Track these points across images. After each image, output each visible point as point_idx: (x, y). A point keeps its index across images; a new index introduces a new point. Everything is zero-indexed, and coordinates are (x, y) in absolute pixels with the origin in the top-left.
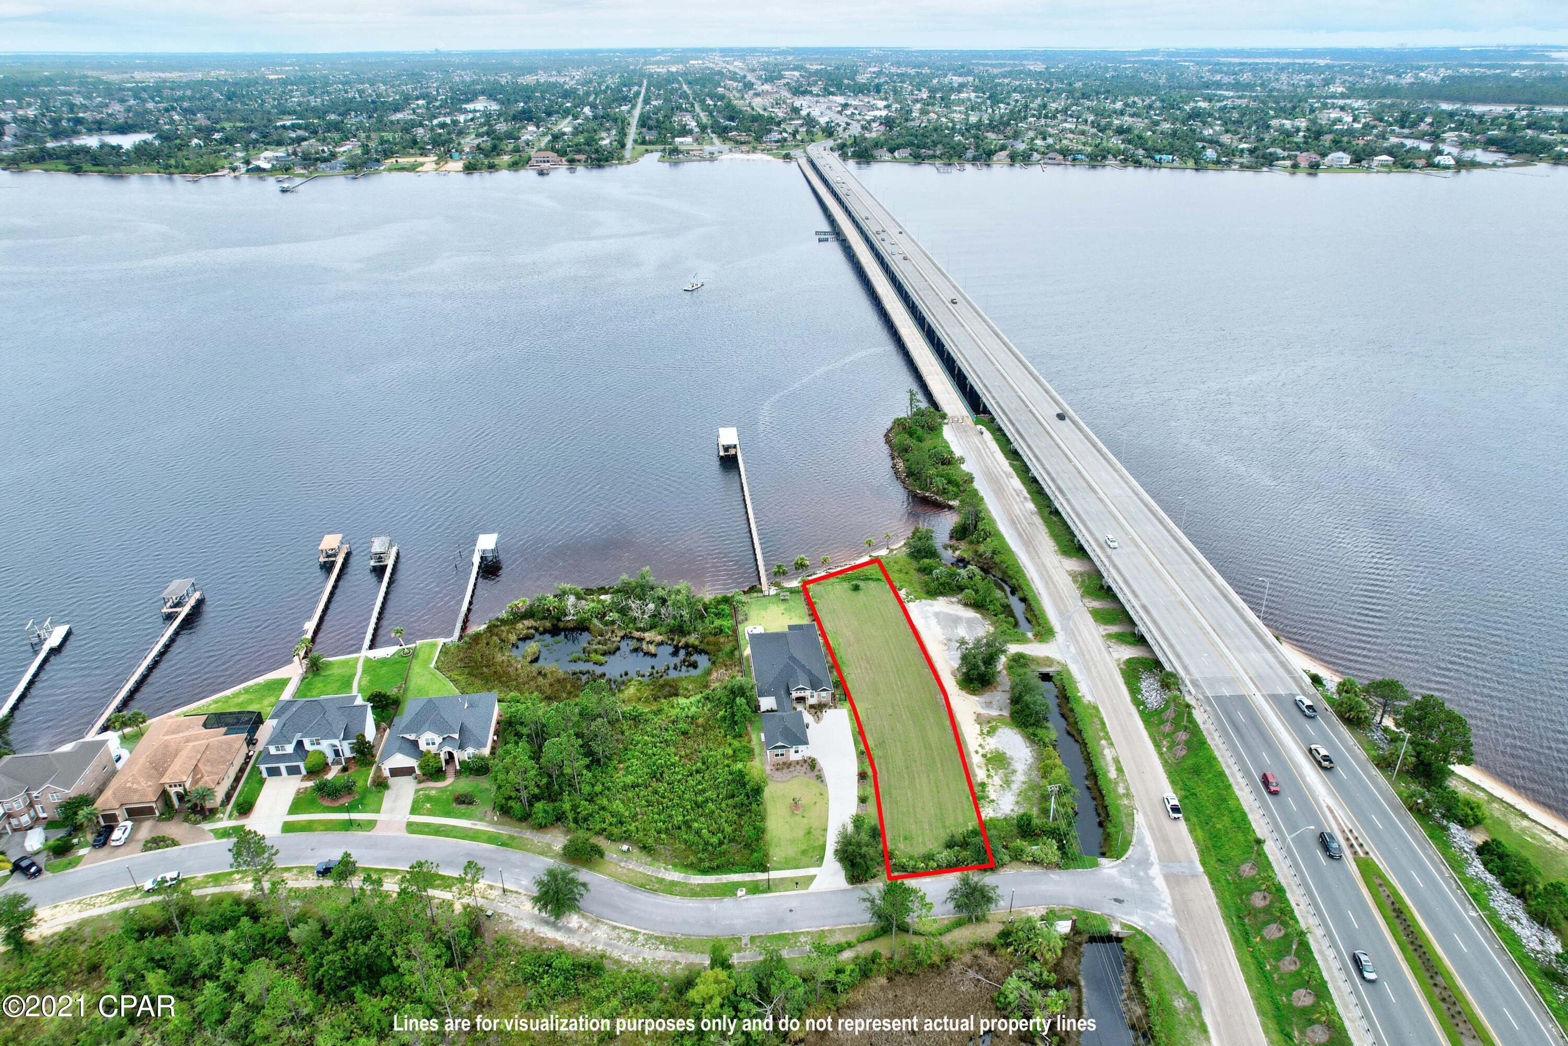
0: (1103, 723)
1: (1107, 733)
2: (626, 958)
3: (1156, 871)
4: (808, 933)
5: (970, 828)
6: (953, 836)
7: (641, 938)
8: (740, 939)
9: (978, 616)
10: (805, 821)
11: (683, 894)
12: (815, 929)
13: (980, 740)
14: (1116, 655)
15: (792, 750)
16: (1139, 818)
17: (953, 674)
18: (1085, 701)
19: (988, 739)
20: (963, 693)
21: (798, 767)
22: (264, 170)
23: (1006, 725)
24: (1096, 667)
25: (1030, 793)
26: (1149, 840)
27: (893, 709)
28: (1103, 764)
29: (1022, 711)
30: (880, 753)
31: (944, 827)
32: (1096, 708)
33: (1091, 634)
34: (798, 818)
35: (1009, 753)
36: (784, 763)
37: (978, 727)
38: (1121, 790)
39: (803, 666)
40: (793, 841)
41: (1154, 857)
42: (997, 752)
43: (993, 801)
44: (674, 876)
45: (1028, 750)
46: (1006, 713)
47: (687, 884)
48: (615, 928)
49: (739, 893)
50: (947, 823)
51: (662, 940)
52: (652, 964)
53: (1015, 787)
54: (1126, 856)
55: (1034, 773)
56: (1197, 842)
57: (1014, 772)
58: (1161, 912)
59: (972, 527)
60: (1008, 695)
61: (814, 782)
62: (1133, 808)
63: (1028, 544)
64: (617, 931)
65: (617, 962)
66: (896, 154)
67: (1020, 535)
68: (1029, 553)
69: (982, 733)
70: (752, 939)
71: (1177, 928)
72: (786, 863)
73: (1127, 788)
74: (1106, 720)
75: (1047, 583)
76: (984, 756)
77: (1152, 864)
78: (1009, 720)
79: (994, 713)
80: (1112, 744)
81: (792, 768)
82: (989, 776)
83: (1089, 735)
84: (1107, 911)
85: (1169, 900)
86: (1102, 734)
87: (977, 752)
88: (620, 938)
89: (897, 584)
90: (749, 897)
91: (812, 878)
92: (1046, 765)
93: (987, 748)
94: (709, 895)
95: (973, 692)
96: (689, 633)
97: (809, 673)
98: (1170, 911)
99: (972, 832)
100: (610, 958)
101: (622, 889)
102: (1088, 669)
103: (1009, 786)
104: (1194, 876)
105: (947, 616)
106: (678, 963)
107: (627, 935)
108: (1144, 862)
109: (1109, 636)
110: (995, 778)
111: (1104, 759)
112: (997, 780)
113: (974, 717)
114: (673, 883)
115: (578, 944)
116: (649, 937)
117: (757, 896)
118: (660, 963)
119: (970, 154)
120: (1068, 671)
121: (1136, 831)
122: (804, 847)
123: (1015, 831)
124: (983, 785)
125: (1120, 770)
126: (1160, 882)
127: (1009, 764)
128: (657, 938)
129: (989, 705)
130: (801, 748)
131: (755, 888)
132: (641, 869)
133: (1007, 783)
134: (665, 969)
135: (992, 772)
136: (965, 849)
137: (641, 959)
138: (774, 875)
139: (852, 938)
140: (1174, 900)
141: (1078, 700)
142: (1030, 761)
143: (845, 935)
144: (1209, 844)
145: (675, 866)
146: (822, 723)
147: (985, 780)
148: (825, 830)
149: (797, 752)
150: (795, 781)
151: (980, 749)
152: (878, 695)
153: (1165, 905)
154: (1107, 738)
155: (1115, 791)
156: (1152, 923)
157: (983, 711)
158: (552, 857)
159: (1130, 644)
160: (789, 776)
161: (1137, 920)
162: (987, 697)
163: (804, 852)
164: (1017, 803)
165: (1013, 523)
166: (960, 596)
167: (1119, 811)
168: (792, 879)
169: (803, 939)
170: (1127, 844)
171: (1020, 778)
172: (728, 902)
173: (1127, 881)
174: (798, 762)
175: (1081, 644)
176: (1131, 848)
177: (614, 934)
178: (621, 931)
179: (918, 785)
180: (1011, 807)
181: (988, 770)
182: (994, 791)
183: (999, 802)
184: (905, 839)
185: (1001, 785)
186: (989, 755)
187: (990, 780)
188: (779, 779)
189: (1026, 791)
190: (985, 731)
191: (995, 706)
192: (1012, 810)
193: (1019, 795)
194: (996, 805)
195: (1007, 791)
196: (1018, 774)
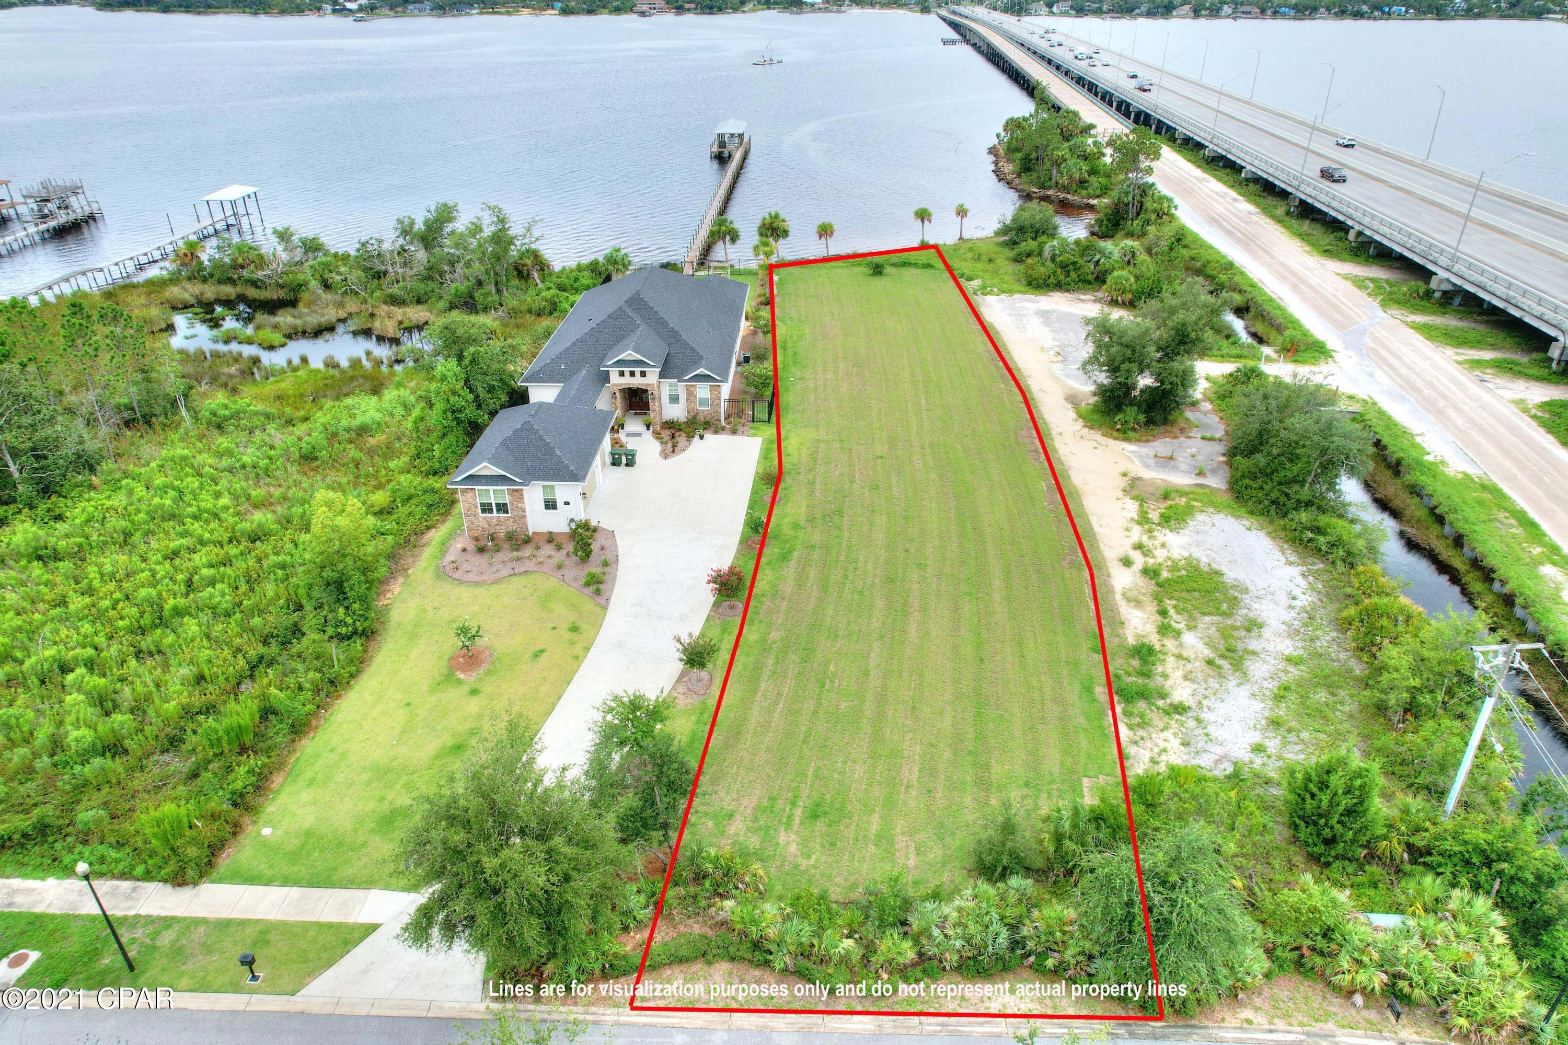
0: (1529, 524)
5: (1089, 801)
6: (1008, 828)
13: (1137, 534)
14: (1508, 395)
15: (534, 495)
17: (1073, 399)
18: (1453, 472)
19: (1165, 535)
20: (1096, 435)
21: (547, 550)
22: (350, 10)
23: (1218, 508)
24: (1457, 408)
25: (1321, 696)
29: (1266, 473)
30: (817, 538)
31: (984, 784)
32: (1493, 490)
33: (1425, 357)
34: (454, 694)
35: (1231, 574)
36: (510, 537)
37: (1133, 504)
39: (663, 323)
42: (1193, 566)
43: (1180, 709)
45: (1295, 571)
46: (1217, 482)
50: (998, 771)
53: (1258, 669)
55: (1326, 638)
57: (1253, 626)
59: (1132, 212)
60: (1220, 448)
61: (571, 592)
63: (1247, 242)
66: (1055, 9)
67: (1229, 233)
68: (1250, 251)
69: (1143, 520)
74: (1533, 514)
75: (1295, 287)
76: (1150, 573)
78: (1227, 498)
79: (1181, 479)
81: (527, 552)
82: (1164, 630)
86: (1537, 550)
87: (1127, 562)
89: (964, 273)
92: (1368, 615)
93: (1160, 553)
95: (1124, 433)
96: (486, 309)
97: (673, 337)
99: (1098, 818)
102: (1440, 413)
103: (1238, 666)
105: (1069, 316)
109: (1476, 364)
110: (1189, 638)
112: (1194, 644)
113: (1123, 483)
119: (1144, 8)
120: (1382, 412)
123: (1279, 833)
124: (1146, 654)
127: (1235, 602)
129: (1168, 460)
130: (563, 491)
133: (1233, 656)
135: (1178, 621)
136: (1059, 892)
141: (1432, 470)
142: (1305, 600)
147: (1154, 639)
149: (550, 505)
150: (512, 586)
151: (1137, 557)
157: (1147, 474)
159: (1538, 379)
160: (505, 572)
162: (1162, 446)
164: (1275, 725)
165: (1214, 221)
166: (1100, 295)
171: (1276, 646)
174: (551, 538)
175: (1404, 371)
179: (913, 632)
180: (1255, 737)
181: (1163, 613)
182: (1186, 678)
183: (1206, 715)
184: (814, 815)
185: (1210, 663)
186: (1165, 574)
187: (1170, 644)
188: (472, 577)
189: (1303, 689)
190: (1154, 516)
191: (1183, 467)
192: (1258, 749)
193: (1278, 698)
194: (1192, 724)
195: (1232, 683)
196: (1267, 633)
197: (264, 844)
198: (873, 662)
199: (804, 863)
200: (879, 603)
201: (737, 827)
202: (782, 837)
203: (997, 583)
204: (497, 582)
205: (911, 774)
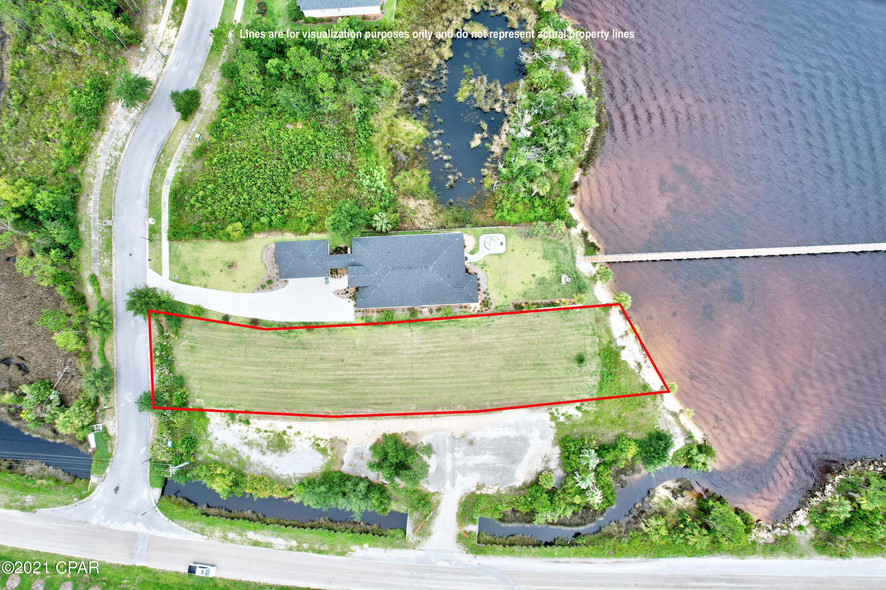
0: (320, 552)
1: (306, 551)
2: (101, 144)
3: (140, 528)
4: (111, 265)
7: (117, 153)
8: (110, 218)
9: (518, 484)
10: (217, 272)
11: (153, 179)
12: (113, 270)
13: (307, 434)
16: (198, 538)
18: (353, 547)
19: (308, 442)
20: (378, 435)
23: (328, 464)
24: (412, 578)
25: (235, 459)
26: (172, 535)
27: (352, 365)
28: (266, 532)
31: (201, 380)
32: (343, 554)
34: (221, 267)
35: (288, 455)
37: (328, 438)
38: (231, 535)
40: (197, 261)
41: (153, 532)
42: (291, 446)
43: (228, 425)
44: (171, 173)
45: (290, 473)
46: (343, 468)
47: (162, 183)
48: (127, 136)
49: (151, 220)
50: (205, 383)
51: (114, 167)
52: (95, 162)
53: (245, 448)
54: (159, 512)
55: (260, 470)
56: (164, 572)
58: (103, 517)
61: (259, 282)
62: (210, 536)
64: (125, 137)
65: (99, 139)
69: (317, 438)
70: (110, 227)
71: (85, 522)
72: (175, 256)
73: (233, 541)
76: (284, 433)
77: (148, 528)
78: (335, 468)
79: (347, 458)
80: (291, 549)
82: (259, 430)
83: (308, 534)
84: (108, 478)
85: (112, 527)
86: (305, 546)
87: (289, 427)
88: (118, 140)
89: (586, 406)
90: (147, 227)
91: (159, 271)
93: (297, 439)
94: (151, 199)
98: (102, 524)
100: (102, 135)
101: (162, 136)
103: (246, 443)
104: (132, 555)
105: (522, 451)
106: (94, 178)
107: (120, 144)
108: (150, 524)
110: (256, 435)
111: (272, 535)
112: (253, 436)
113: (341, 437)
114: (164, 173)
115: (116, 112)
116: (117, 159)
117: (147, 232)
118: (95, 167)
120: (405, 546)
121: (184, 529)
122: (190, 269)
124: (248, 422)
125: (256, 544)
126: (129, 527)
127: (274, 452)
128: (116, 164)
129: (359, 456)
131: (154, 231)
132: (179, 149)
133: (250, 444)
134: (90, 170)
135: (264, 434)
137: (99, 154)
138: (165, 244)
139: (104, 294)
140: (112, 531)
141: (356, 542)
142: (276, 471)
143: (106, 290)
144: (162, 581)
145: (182, 174)
146: (335, 297)
147: (254, 426)
148: (205, 286)
150: (262, 267)
151: (293, 431)
152: (375, 354)
153: (109, 522)
154: (299, 549)
155: (232, 530)
156: (94, 506)
157: (349, 448)
158: (197, 85)
160: (266, 263)
161: (97, 496)
163: (185, 268)
164: (225, 445)
166: (556, 472)
167: (208, 524)
168: (159, 258)
169: (106, 261)
170: (172, 517)
171: (255, 456)
172: (145, 211)
173: (133, 503)
176: (167, 519)
177: (122, 135)
178: (124, 140)
179: (248, 368)
180: (220, 439)
181: (266, 431)
182: (240, 430)
183: (227, 431)
184: (192, 347)
185: (246, 437)
186: (285, 437)
187: (254, 430)
188: (265, 254)
189: (239, 457)
190: (319, 442)
191: (356, 461)
192: (217, 439)
193: (234, 449)
194: (224, 427)
195: (239, 440)
196: (260, 455)
197: (177, 248)
198: (237, 358)
199: (180, 346)
200: (260, 360)
201: (188, 333)
202: (186, 341)
203: (271, 390)
204: (263, 262)
205: (203, 366)
